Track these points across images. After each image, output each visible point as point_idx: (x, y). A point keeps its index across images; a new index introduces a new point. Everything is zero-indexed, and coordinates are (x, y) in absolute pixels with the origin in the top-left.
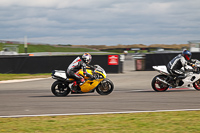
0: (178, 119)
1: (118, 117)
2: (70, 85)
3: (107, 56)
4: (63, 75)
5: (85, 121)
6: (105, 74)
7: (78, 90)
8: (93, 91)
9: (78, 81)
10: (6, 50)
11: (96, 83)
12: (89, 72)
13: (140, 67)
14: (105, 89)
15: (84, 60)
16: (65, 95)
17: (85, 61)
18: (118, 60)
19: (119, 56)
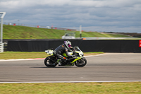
5: (122, 86)
10: (66, 35)
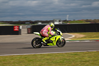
0: (48, 57)
1: (19, 56)
3: (13, 26)
13: (30, 32)
18: (19, 28)
19: (19, 27)
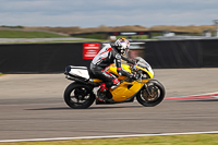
2: (95, 90)
3: (82, 45)
4: (84, 73)
6: (151, 72)
7: (107, 98)
8: (132, 100)
9: (108, 82)
11: (137, 86)
12: (126, 68)
14: (152, 96)
15: (118, 49)
16: (86, 106)
17: (119, 51)
19: (101, 45)
